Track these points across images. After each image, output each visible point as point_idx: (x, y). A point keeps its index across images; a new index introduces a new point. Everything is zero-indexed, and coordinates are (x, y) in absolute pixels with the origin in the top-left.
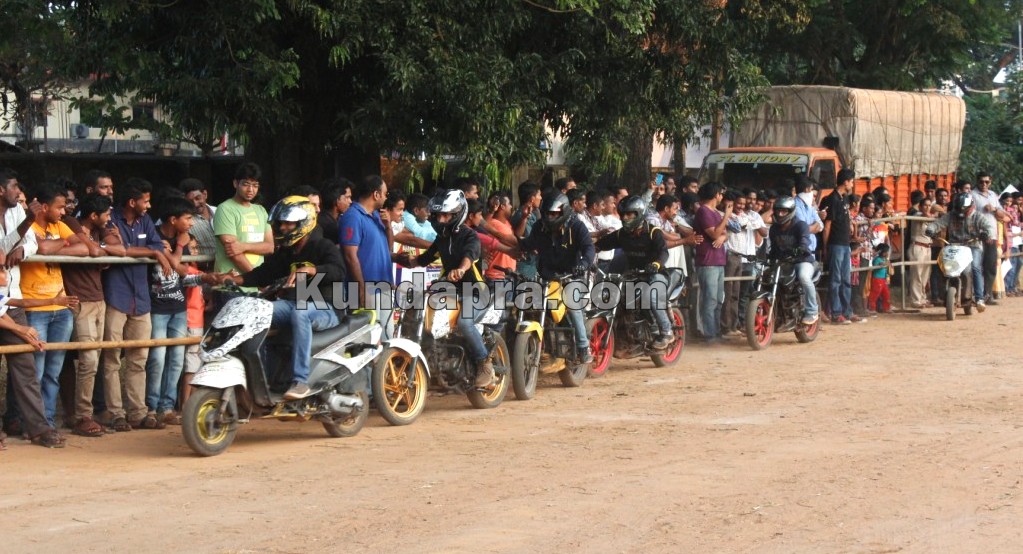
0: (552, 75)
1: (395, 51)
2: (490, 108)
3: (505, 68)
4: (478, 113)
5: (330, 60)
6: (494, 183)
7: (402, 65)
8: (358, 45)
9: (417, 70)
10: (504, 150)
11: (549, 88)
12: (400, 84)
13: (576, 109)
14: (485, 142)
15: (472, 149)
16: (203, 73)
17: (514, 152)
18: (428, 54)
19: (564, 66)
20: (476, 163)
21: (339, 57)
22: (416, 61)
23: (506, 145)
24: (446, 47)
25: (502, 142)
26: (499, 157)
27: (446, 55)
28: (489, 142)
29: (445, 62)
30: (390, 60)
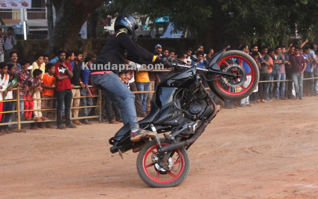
0: (289, 12)
1: (241, 6)
2: (270, 22)
3: (275, 10)
4: (266, 24)
5: (222, 9)
6: (272, 45)
7: (243, 10)
8: (230, 4)
9: (248, 11)
10: (275, 35)
11: (289, 16)
12: (242, 16)
13: (299, 22)
14: (269, 33)
15: (265, 35)
16: (183, 13)
17: (279, 36)
18: (252, 6)
19: (293, 9)
20: (267, 39)
21: (224, 8)
22: (248, 9)
23: (276, 34)
24: (257, 4)
25: (275, 33)
26: (274, 37)
27: (257, 6)
28: (271, 33)
29: (256, 9)
30: (239, 9)
